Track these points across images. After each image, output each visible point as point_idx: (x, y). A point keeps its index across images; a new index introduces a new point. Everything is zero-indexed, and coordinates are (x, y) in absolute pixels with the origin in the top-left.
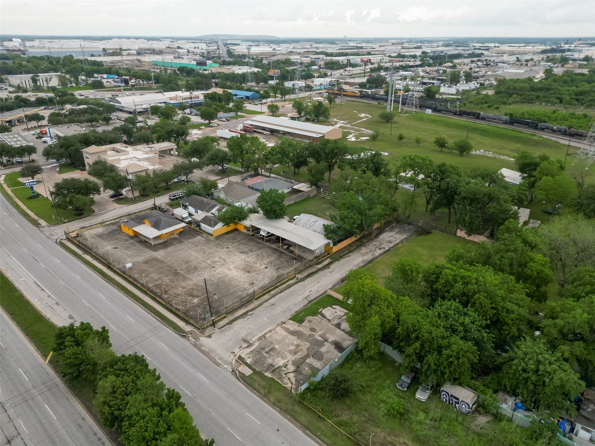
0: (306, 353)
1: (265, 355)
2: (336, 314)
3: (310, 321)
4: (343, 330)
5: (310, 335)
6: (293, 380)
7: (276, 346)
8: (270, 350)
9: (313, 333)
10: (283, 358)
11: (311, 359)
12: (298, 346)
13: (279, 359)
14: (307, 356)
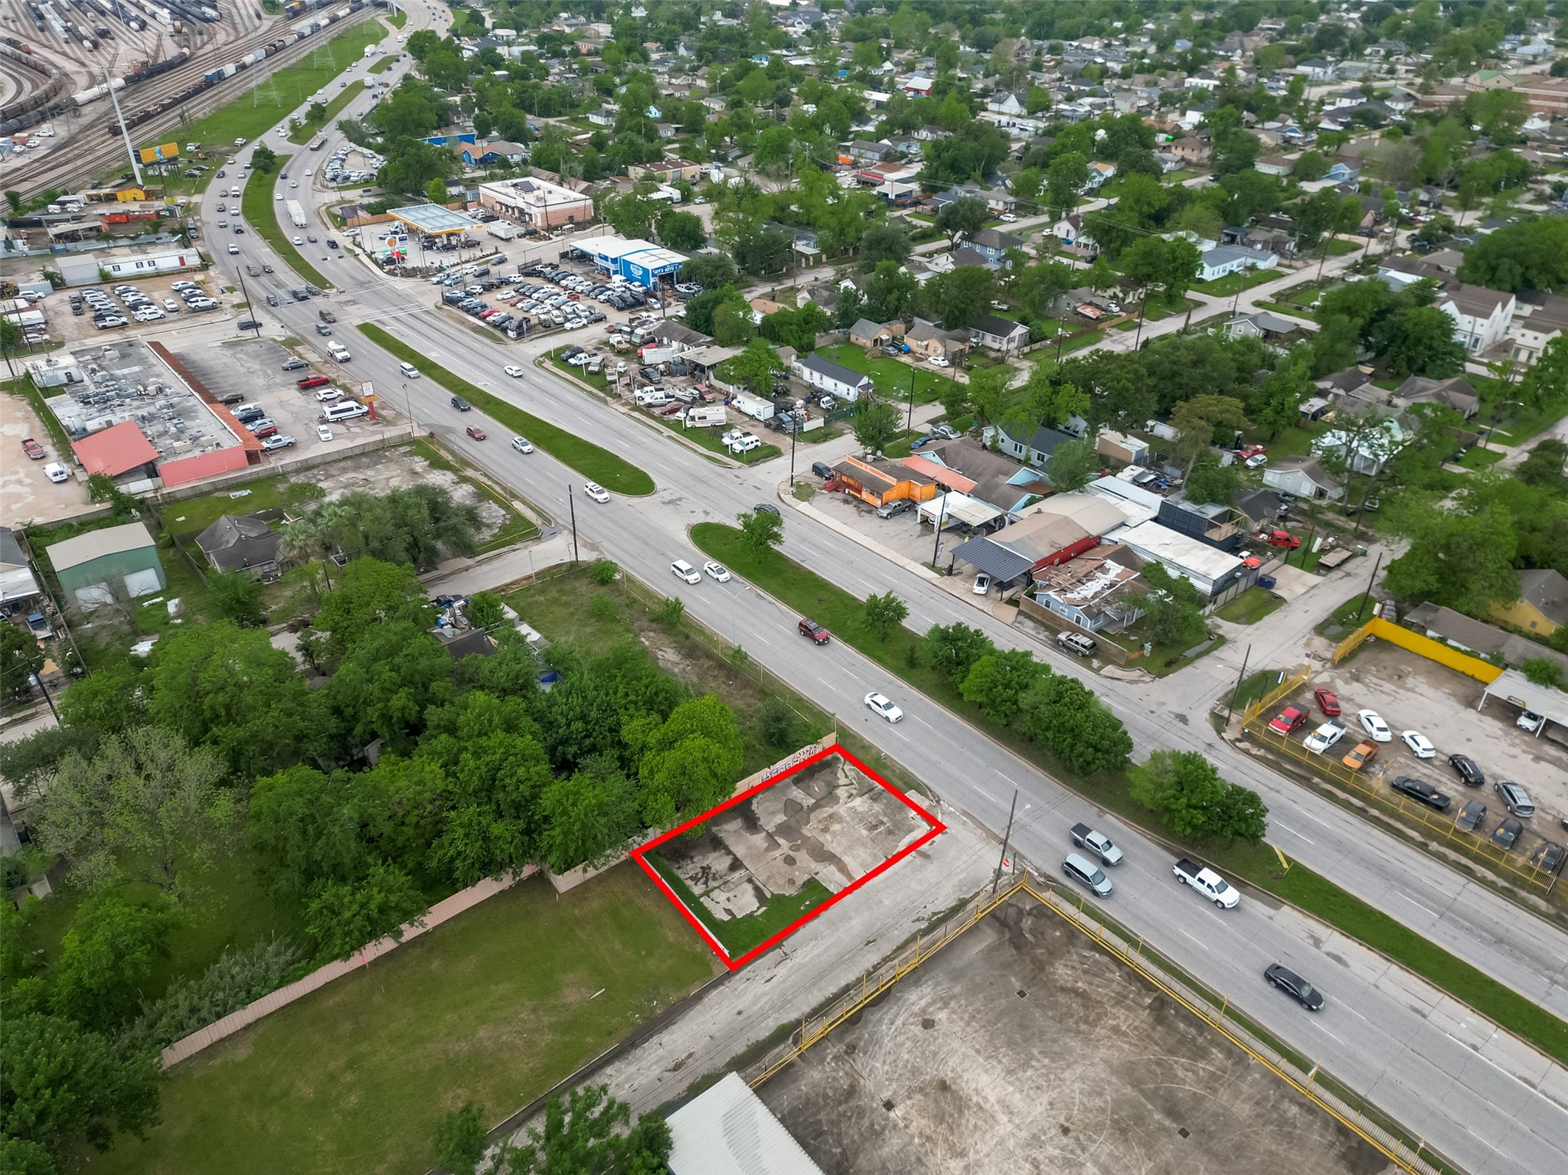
0: (813, 816)
1: (885, 819)
2: (730, 895)
3: (792, 882)
4: (729, 852)
5: (798, 850)
6: (840, 774)
7: (865, 832)
8: (875, 827)
9: (791, 853)
10: (853, 810)
11: (805, 805)
12: (825, 830)
13: (860, 809)
14: (812, 809)
